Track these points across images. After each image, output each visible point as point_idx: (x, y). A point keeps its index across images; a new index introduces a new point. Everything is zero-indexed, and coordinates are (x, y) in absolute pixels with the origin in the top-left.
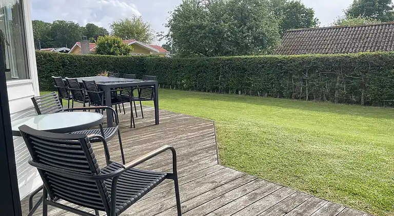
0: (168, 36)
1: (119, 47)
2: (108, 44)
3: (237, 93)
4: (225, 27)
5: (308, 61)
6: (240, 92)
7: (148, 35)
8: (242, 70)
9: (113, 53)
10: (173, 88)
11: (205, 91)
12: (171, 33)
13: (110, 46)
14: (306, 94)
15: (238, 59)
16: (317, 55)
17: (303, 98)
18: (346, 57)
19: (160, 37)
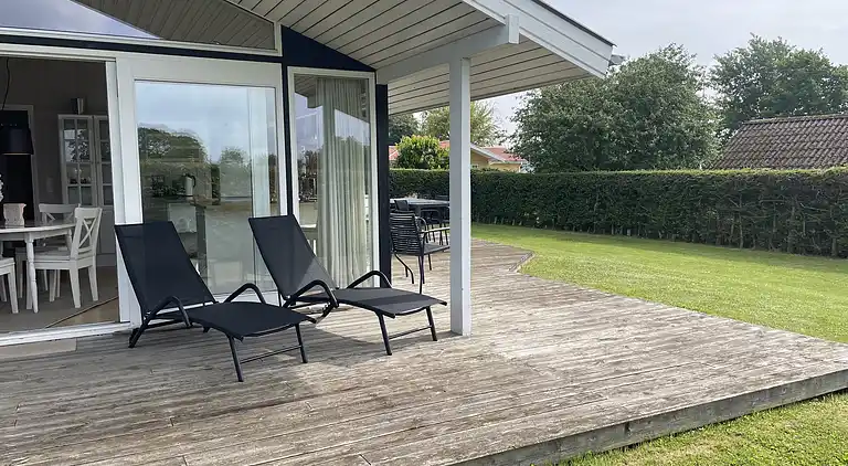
0: (513, 136)
1: (435, 155)
2: (416, 149)
3: (625, 233)
4: (607, 121)
5: (741, 181)
6: (629, 232)
7: (489, 128)
8: (633, 194)
9: (424, 166)
10: (517, 223)
11: (570, 229)
12: (520, 131)
13: (420, 154)
14: (739, 236)
15: (626, 175)
16: (756, 172)
17: (735, 245)
18: (803, 175)
19: (502, 139)
